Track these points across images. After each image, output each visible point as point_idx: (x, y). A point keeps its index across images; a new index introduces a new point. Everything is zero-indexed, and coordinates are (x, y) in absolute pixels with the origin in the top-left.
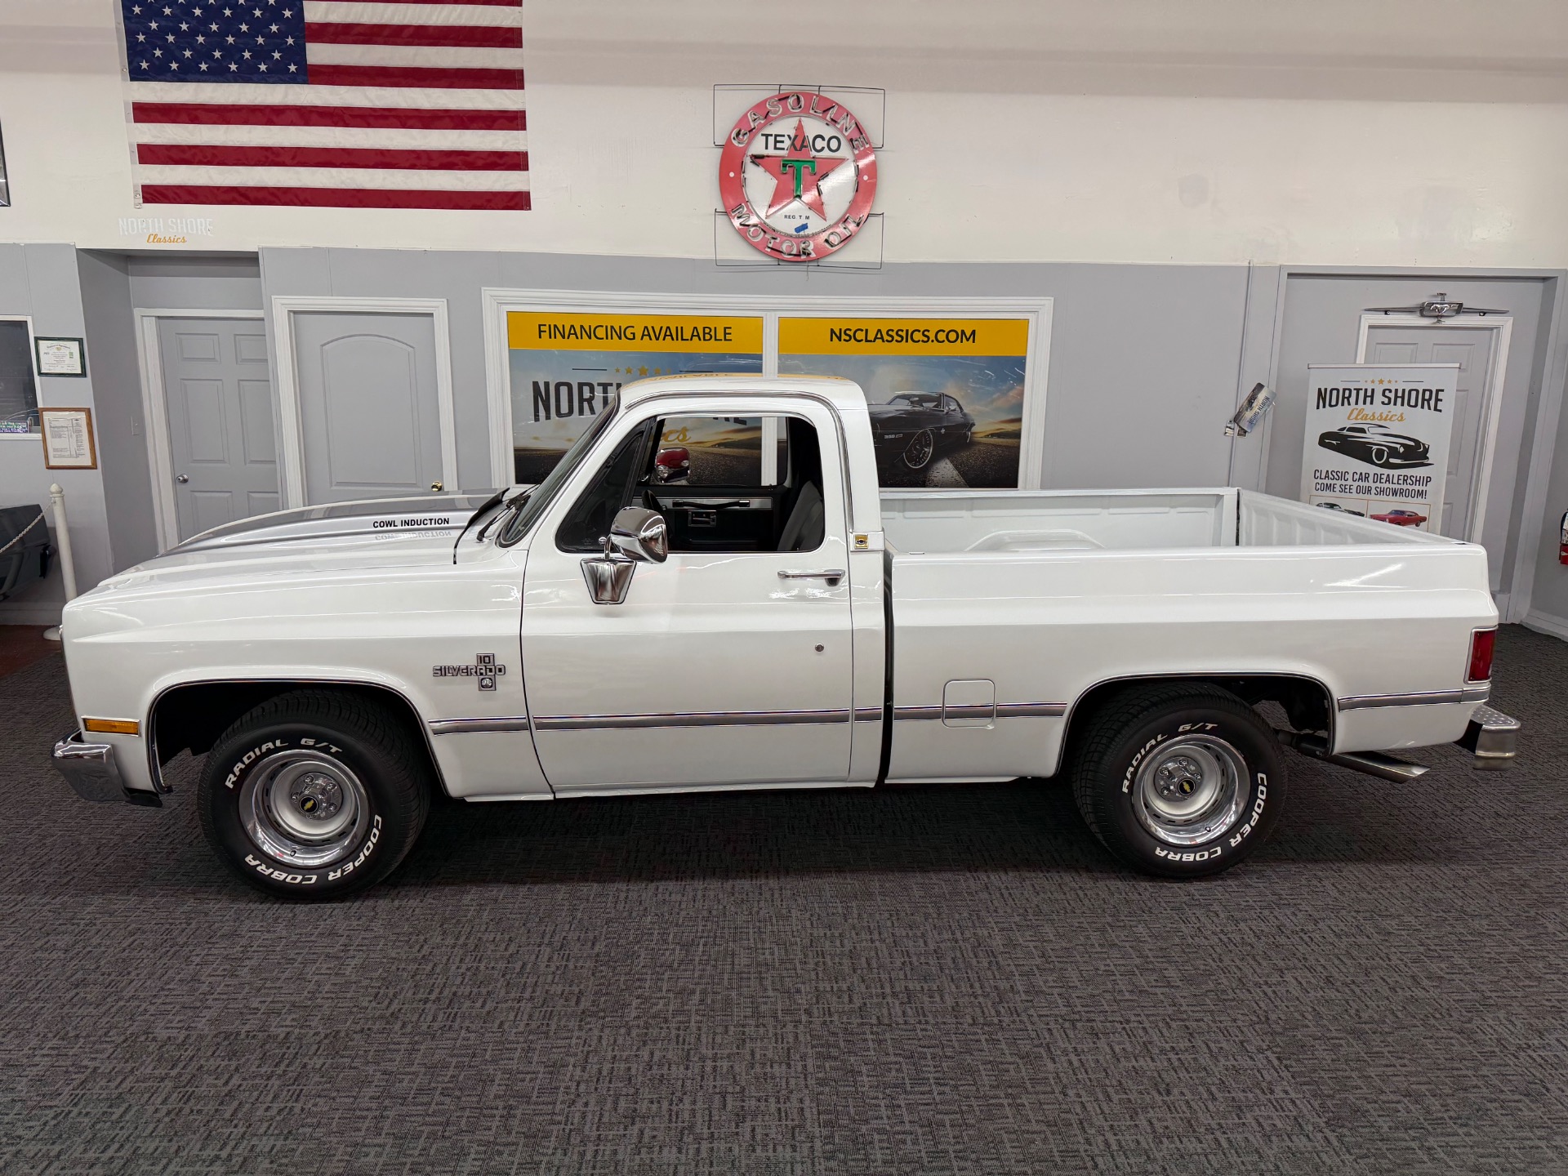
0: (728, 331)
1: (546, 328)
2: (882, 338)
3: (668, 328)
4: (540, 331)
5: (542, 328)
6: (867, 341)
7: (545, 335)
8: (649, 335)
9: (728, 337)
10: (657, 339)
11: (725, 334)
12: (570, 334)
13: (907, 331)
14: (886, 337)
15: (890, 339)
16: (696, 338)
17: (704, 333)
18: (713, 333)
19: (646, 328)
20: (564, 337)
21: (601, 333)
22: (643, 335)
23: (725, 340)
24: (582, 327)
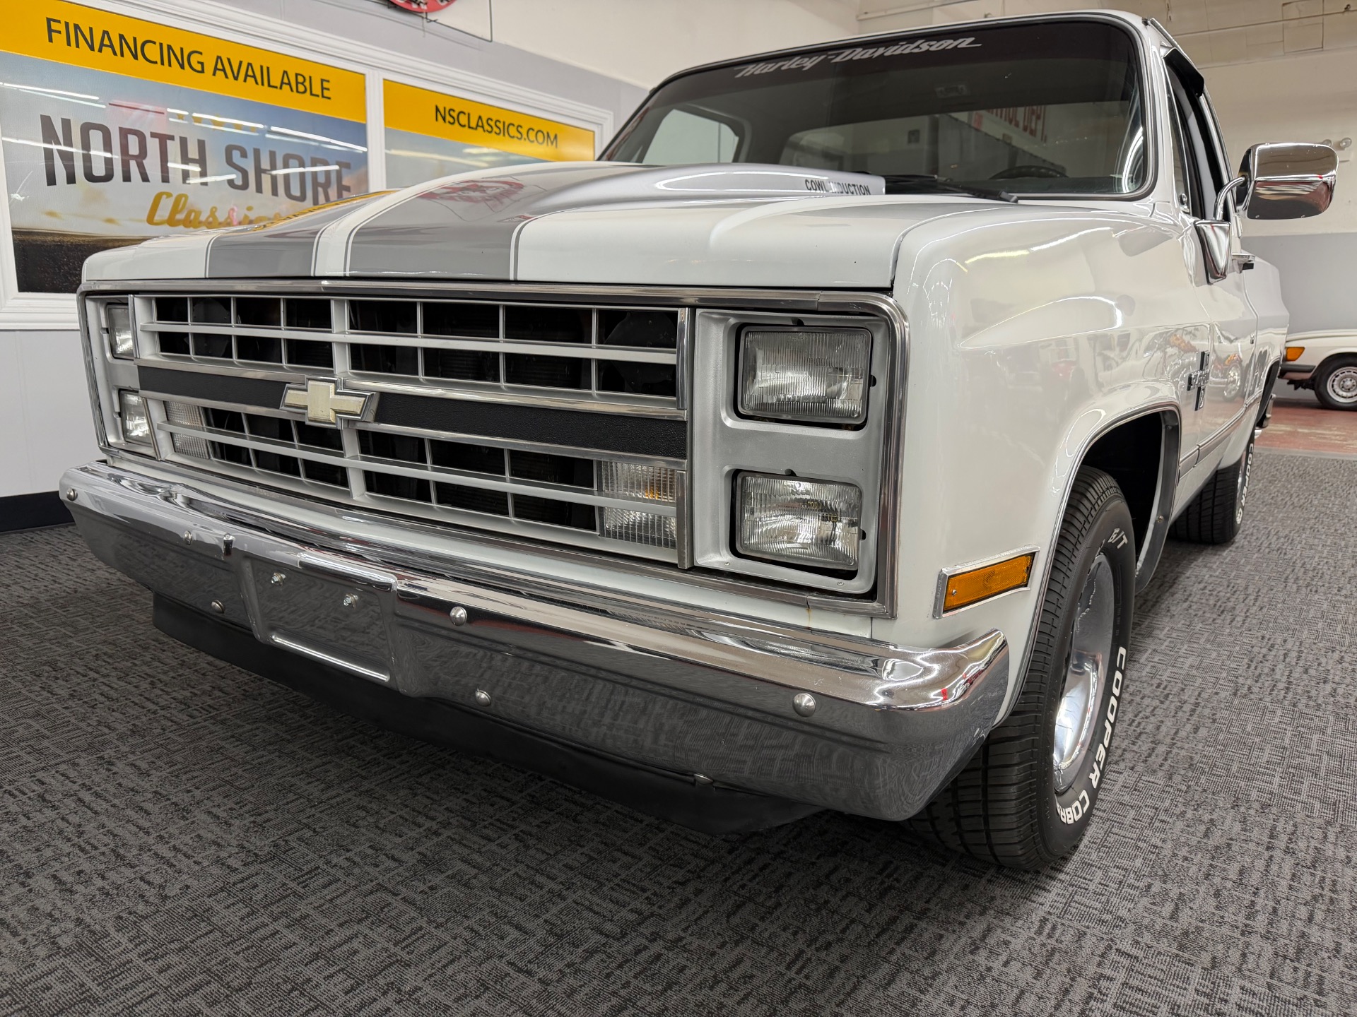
0: (326, 85)
1: (62, 27)
2: (483, 127)
3: (250, 64)
4: (50, 31)
5: (54, 26)
6: (469, 127)
7: (60, 39)
8: (224, 70)
9: (326, 93)
10: (236, 78)
11: (323, 88)
12: (102, 45)
13: (504, 123)
14: (487, 127)
15: (490, 129)
16: (286, 87)
17: (297, 83)
18: (307, 84)
19: (219, 58)
20: (92, 48)
21: (153, 53)
22: (216, 69)
23: (323, 96)
24: (121, 37)
